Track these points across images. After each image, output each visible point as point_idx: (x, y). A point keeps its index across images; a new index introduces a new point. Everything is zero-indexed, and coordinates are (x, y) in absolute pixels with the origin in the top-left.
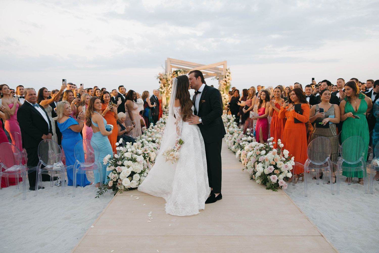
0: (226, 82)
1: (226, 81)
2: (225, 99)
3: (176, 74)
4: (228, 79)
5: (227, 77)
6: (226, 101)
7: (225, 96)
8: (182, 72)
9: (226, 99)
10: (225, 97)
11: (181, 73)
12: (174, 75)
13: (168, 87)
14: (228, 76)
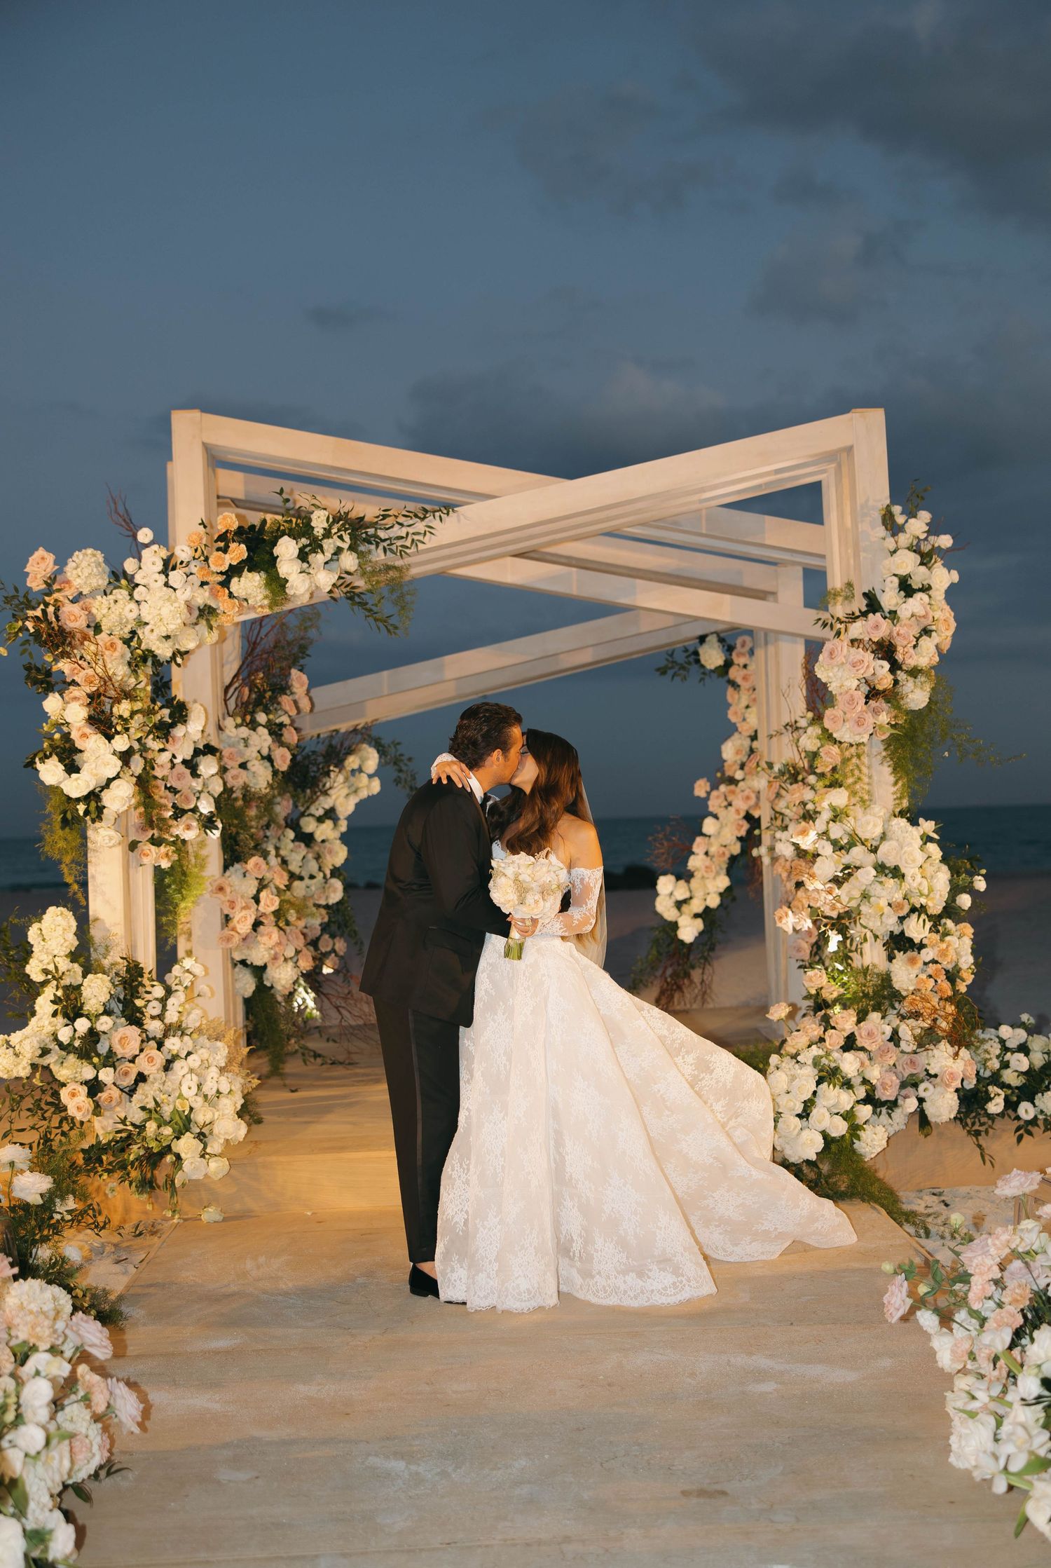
0: (895, 667)
1: (885, 650)
2: (891, 883)
3: (250, 564)
4: (916, 631)
5: (890, 598)
6: (898, 897)
7: (883, 837)
8: (339, 551)
9: (896, 873)
10: (887, 853)
11: (317, 559)
12: (225, 584)
13: (153, 744)
14: (906, 588)
